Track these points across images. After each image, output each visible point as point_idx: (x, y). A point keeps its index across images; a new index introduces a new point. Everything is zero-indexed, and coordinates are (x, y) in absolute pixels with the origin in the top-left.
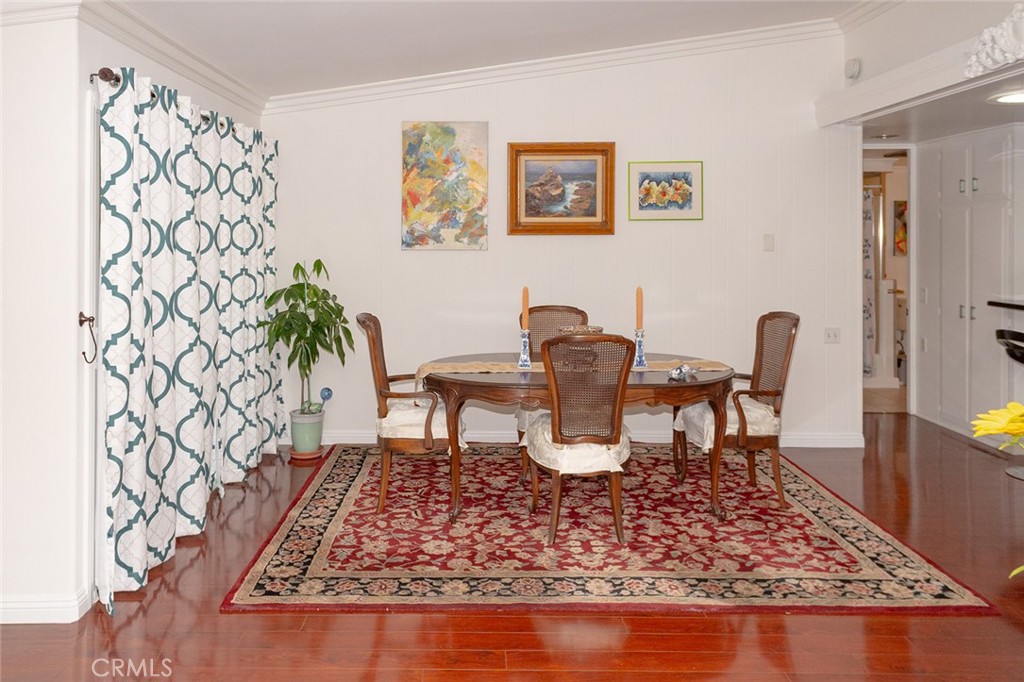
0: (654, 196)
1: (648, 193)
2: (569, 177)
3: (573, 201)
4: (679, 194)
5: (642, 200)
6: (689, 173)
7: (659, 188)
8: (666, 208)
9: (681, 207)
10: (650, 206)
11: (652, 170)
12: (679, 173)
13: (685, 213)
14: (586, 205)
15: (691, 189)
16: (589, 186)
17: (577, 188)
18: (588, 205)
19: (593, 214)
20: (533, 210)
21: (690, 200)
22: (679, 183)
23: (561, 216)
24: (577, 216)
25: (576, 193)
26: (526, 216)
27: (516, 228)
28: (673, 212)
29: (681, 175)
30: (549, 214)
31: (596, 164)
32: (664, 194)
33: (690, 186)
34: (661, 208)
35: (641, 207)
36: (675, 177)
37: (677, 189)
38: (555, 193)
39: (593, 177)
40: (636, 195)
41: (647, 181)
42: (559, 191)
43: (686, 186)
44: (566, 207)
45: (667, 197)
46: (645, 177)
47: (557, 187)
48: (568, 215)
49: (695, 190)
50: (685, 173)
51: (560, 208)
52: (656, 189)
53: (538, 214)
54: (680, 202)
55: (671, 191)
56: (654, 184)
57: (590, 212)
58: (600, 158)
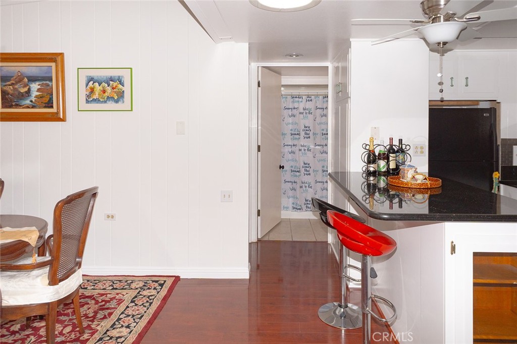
0: (97, 93)
1: (92, 90)
3: (36, 97)
4: (115, 92)
5: (88, 96)
6: (122, 77)
7: (101, 88)
8: (105, 102)
9: (117, 101)
10: (95, 101)
11: (94, 74)
12: (115, 77)
13: (119, 106)
15: (124, 89)
16: (48, 85)
17: (39, 87)
18: (47, 100)
20: (7, 104)
21: (123, 97)
22: (115, 84)
23: (28, 107)
24: (40, 108)
25: (39, 90)
26: (2, 108)
28: (111, 105)
29: (116, 78)
30: (18, 106)
31: (51, 69)
32: (104, 92)
33: (123, 86)
34: (102, 102)
35: (87, 102)
36: (112, 79)
37: (113, 88)
38: (23, 90)
40: (84, 92)
41: (92, 82)
42: (26, 89)
43: (120, 86)
44: (31, 101)
45: (106, 94)
46: (90, 79)
47: (24, 86)
48: (33, 107)
49: (126, 89)
50: (119, 77)
52: (98, 88)
53: (11, 107)
54: (116, 98)
55: (109, 89)
56: (97, 84)
57: (49, 105)
58: (53, 64)
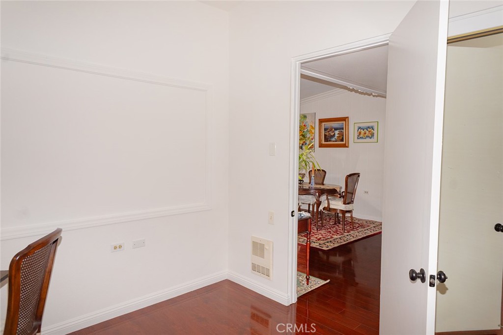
0: (362, 134)
1: (360, 133)
2: (336, 129)
3: (337, 137)
4: (370, 134)
5: (358, 136)
6: (374, 126)
8: (366, 138)
9: (371, 138)
10: (361, 138)
11: (361, 125)
12: (370, 126)
13: (372, 140)
14: (341, 138)
15: (374, 132)
16: (342, 131)
17: (338, 132)
20: (326, 140)
21: (373, 136)
22: (370, 130)
23: (334, 141)
24: (338, 142)
25: (338, 134)
26: (324, 142)
27: (321, 146)
28: (368, 140)
30: (330, 141)
31: (343, 125)
32: (365, 133)
33: (374, 130)
34: (364, 138)
35: (358, 138)
37: (369, 132)
38: (332, 134)
39: (343, 129)
40: (356, 134)
42: (333, 134)
43: (372, 131)
45: (366, 135)
46: (360, 128)
47: (333, 132)
48: (336, 141)
49: (375, 132)
50: (372, 126)
51: (334, 139)
52: (363, 132)
53: (327, 141)
54: (370, 136)
55: (367, 132)
56: (362, 130)
57: (342, 140)
58: (344, 122)
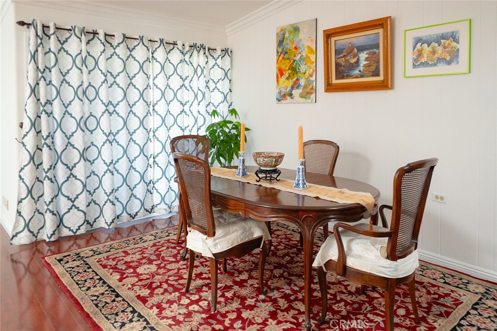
0: (425, 56)
1: (420, 53)
2: (361, 49)
3: (364, 66)
4: (447, 52)
5: (416, 60)
6: (457, 32)
7: (430, 49)
8: (435, 65)
9: (449, 63)
10: (425, 64)
11: (423, 33)
12: (447, 33)
13: (452, 68)
14: (373, 68)
15: (458, 46)
16: (375, 53)
17: (367, 56)
18: (374, 69)
19: (378, 75)
20: (340, 75)
21: (457, 56)
22: (447, 42)
23: (357, 77)
24: (367, 77)
25: (366, 59)
26: (336, 79)
27: (330, 88)
28: (442, 68)
29: (449, 35)
30: (349, 76)
31: (378, 37)
32: (434, 52)
33: (458, 43)
34: (431, 65)
35: (415, 66)
36: (443, 37)
37: (445, 48)
38: (353, 61)
39: (377, 46)
40: (410, 56)
41: (420, 44)
42: (355, 60)
43: (454, 44)
44: (360, 71)
45: (437, 56)
46: (418, 40)
47: (355, 57)
48: (362, 76)
49: (462, 46)
50: (453, 33)
51: (356, 72)
52: (427, 49)
53: (343, 78)
54: (448, 58)
55: (440, 50)
56: (425, 45)
58: (381, 31)
